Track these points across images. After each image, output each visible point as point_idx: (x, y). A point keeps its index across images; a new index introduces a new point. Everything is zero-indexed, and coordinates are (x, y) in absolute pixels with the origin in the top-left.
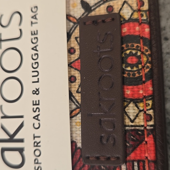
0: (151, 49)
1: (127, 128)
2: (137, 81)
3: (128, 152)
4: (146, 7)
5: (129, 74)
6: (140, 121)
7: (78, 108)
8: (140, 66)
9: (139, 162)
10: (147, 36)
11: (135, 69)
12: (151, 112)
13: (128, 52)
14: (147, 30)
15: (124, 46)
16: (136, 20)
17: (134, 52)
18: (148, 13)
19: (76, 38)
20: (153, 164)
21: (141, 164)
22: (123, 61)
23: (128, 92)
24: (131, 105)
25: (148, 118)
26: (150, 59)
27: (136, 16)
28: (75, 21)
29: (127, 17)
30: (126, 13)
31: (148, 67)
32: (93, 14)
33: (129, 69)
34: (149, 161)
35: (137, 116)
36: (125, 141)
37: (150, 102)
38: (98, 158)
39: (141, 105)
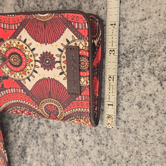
0: (89, 60)
1: (81, 85)
2: (84, 71)
3: (81, 92)
4: (87, 45)
5: (82, 68)
6: (85, 83)
7: (66, 77)
8: (85, 66)
9: (84, 95)
10: (88, 56)
11: (84, 66)
12: (88, 81)
13: (81, 61)
14: (88, 54)
15: (80, 58)
16: (84, 50)
17: (83, 61)
18: (88, 47)
19: (65, 53)
20: (88, 97)
21: (85, 96)
22: (80, 63)
23: (81, 74)
24: (82, 78)
25: (87, 83)
26: (88, 64)
27: (84, 48)
28: (65, 46)
29: (81, 48)
30: (81, 47)
31: (87, 67)
32: (70, 45)
33: (82, 66)
34: (87, 96)
35: (84, 82)
36: (80, 89)
37: (88, 78)
38: (72, 93)
39: (85, 79)
